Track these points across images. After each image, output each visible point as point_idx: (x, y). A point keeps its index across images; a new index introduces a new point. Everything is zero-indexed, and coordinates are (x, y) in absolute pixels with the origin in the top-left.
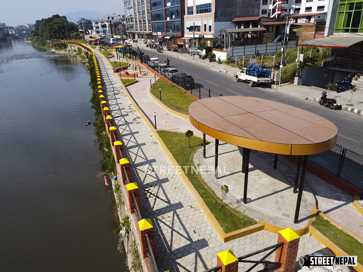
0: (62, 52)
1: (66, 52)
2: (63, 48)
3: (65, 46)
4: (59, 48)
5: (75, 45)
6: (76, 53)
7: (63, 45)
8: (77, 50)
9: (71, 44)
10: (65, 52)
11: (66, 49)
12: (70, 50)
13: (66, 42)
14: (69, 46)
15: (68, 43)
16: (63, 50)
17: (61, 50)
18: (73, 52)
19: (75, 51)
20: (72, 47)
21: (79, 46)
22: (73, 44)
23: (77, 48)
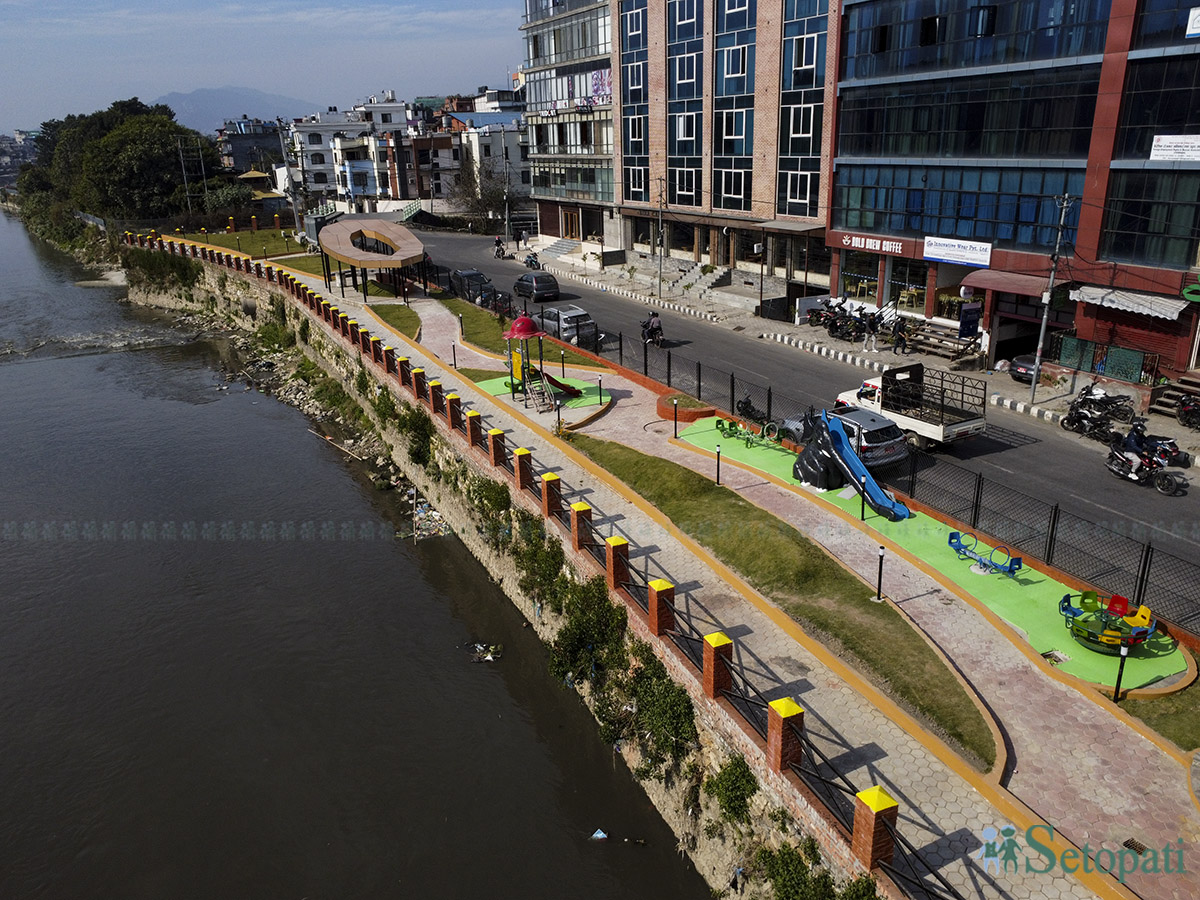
0: (167, 301)
1: (191, 306)
2: (173, 283)
3: (184, 272)
4: (150, 276)
5: (247, 278)
6: (259, 323)
7: (173, 265)
8: (263, 305)
9: (227, 270)
10: (184, 304)
11: (191, 285)
12: (213, 299)
13: (189, 252)
14: (210, 279)
15: (204, 256)
16: (174, 291)
17: (162, 288)
18: (236, 314)
19: (250, 311)
20: (230, 288)
21: (280, 291)
22: (239, 267)
23: (266, 297)
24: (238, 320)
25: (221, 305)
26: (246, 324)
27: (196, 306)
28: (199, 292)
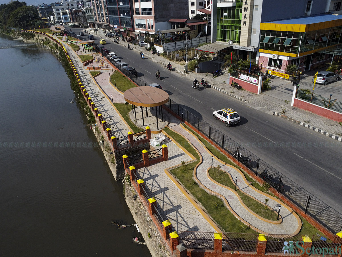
0: (30, 41)
1: (34, 41)
2: (31, 38)
3: (32, 36)
4: (27, 37)
5: (42, 35)
6: (44, 42)
7: (30, 34)
8: (44, 39)
9: (39, 34)
10: (33, 41)
11: (34, 38)
12: (37, 39)
13: (33, 32)
14: (36, 36)
15: (35, 33)
16: (31, 39)
17: (29, 39)
18: (41, 41)
19: (43, 40)
20: (39, 37)
21: (46, 36)
22: (40, 34)
23: (45, 38)
24: (41, 42)
25: (39, 40)
26: (42, 42)
27: (35, 41)
28: (35, 39)
